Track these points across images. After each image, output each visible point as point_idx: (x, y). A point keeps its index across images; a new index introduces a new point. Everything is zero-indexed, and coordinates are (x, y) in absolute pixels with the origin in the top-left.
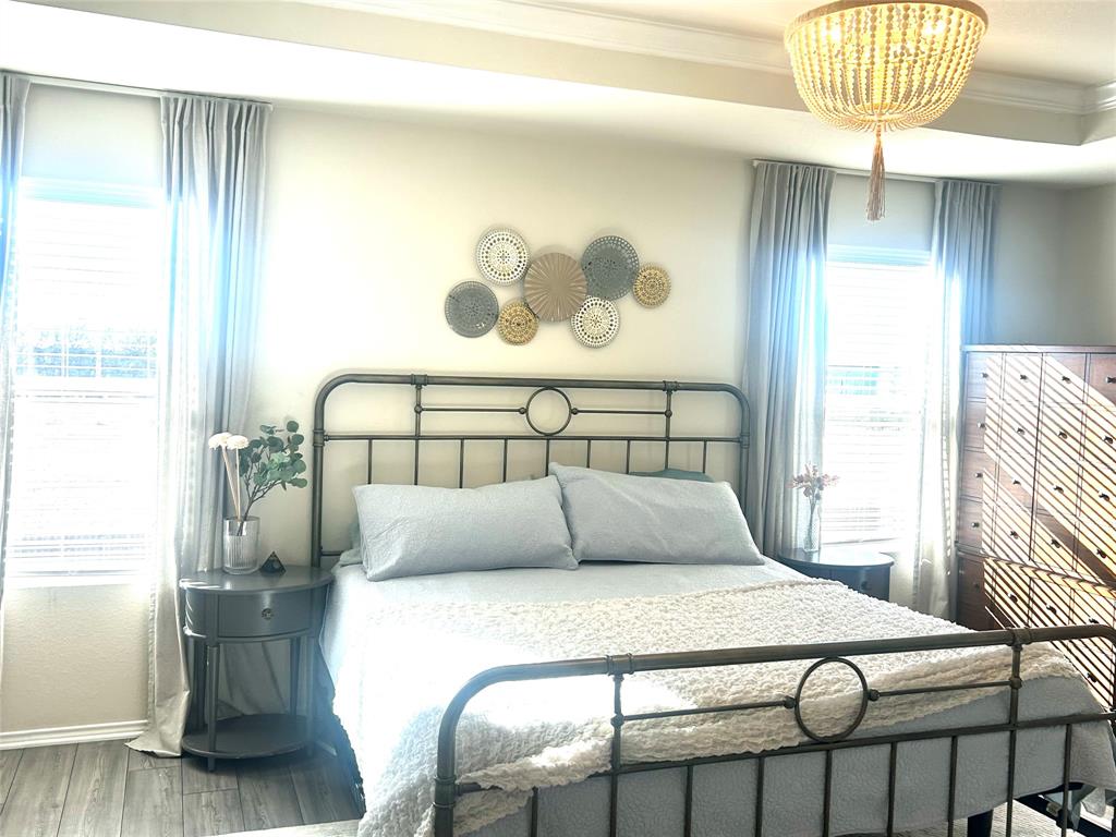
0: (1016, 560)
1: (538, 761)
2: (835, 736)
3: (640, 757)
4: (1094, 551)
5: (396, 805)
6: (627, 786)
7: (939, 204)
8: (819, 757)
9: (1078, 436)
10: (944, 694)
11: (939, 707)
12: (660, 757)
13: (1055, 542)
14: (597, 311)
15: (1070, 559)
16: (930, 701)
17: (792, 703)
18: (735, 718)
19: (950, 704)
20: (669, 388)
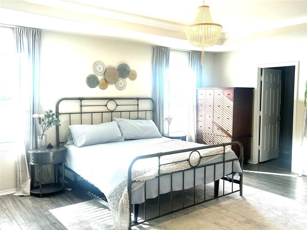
0: (210, 133)
1: (145, 175)
2: (195, 166)
3: (164, 173)
4: (226, 130)
5: (117, 188)
6: (161, 178)
7: (191, 56)
8: (193, 170)
9: (222, 106)
10: (213, 157)
11: (212, 159)
12: (167, 172)
13: (218, 129)
14: (121, 81)
15: (221, 132)
16: (210, 158)
17: (188, 160)
18: (179, 164)
19: (214, 158)
20: (138, 99)
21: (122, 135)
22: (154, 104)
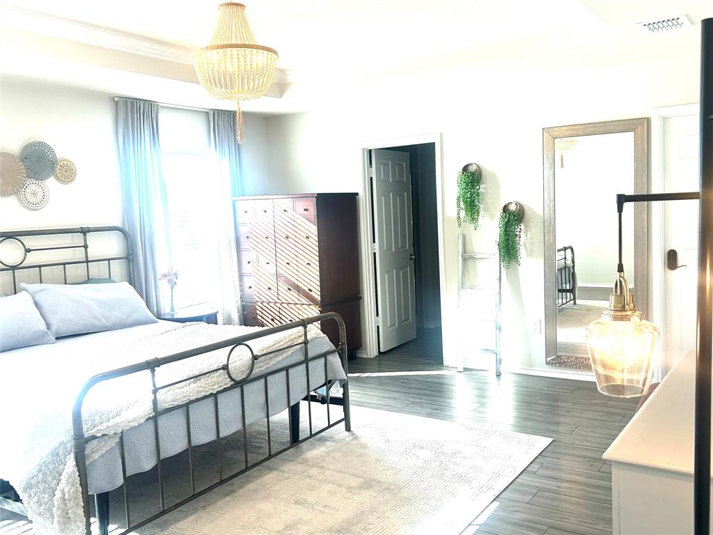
0: (272, 301)
1: (118, 420)
2: (243, 379)
3: (167, 406)
4: (307, 290)
5: (44, 462)
6: (162, 421)
7: (212, 123)
8: (237, 391)
9: (293, 237)
10: (281, 352)
11: (280, 358)
12: (176, 404)
13: (289, 289)
14: (33, 187)
15: (296, 296)
16: (277, 356)
17: (225, 368)
18: (203, 379)
19: (284, 355)
20: (84, 231)
21: (48, 326)
22: (130, 243)
